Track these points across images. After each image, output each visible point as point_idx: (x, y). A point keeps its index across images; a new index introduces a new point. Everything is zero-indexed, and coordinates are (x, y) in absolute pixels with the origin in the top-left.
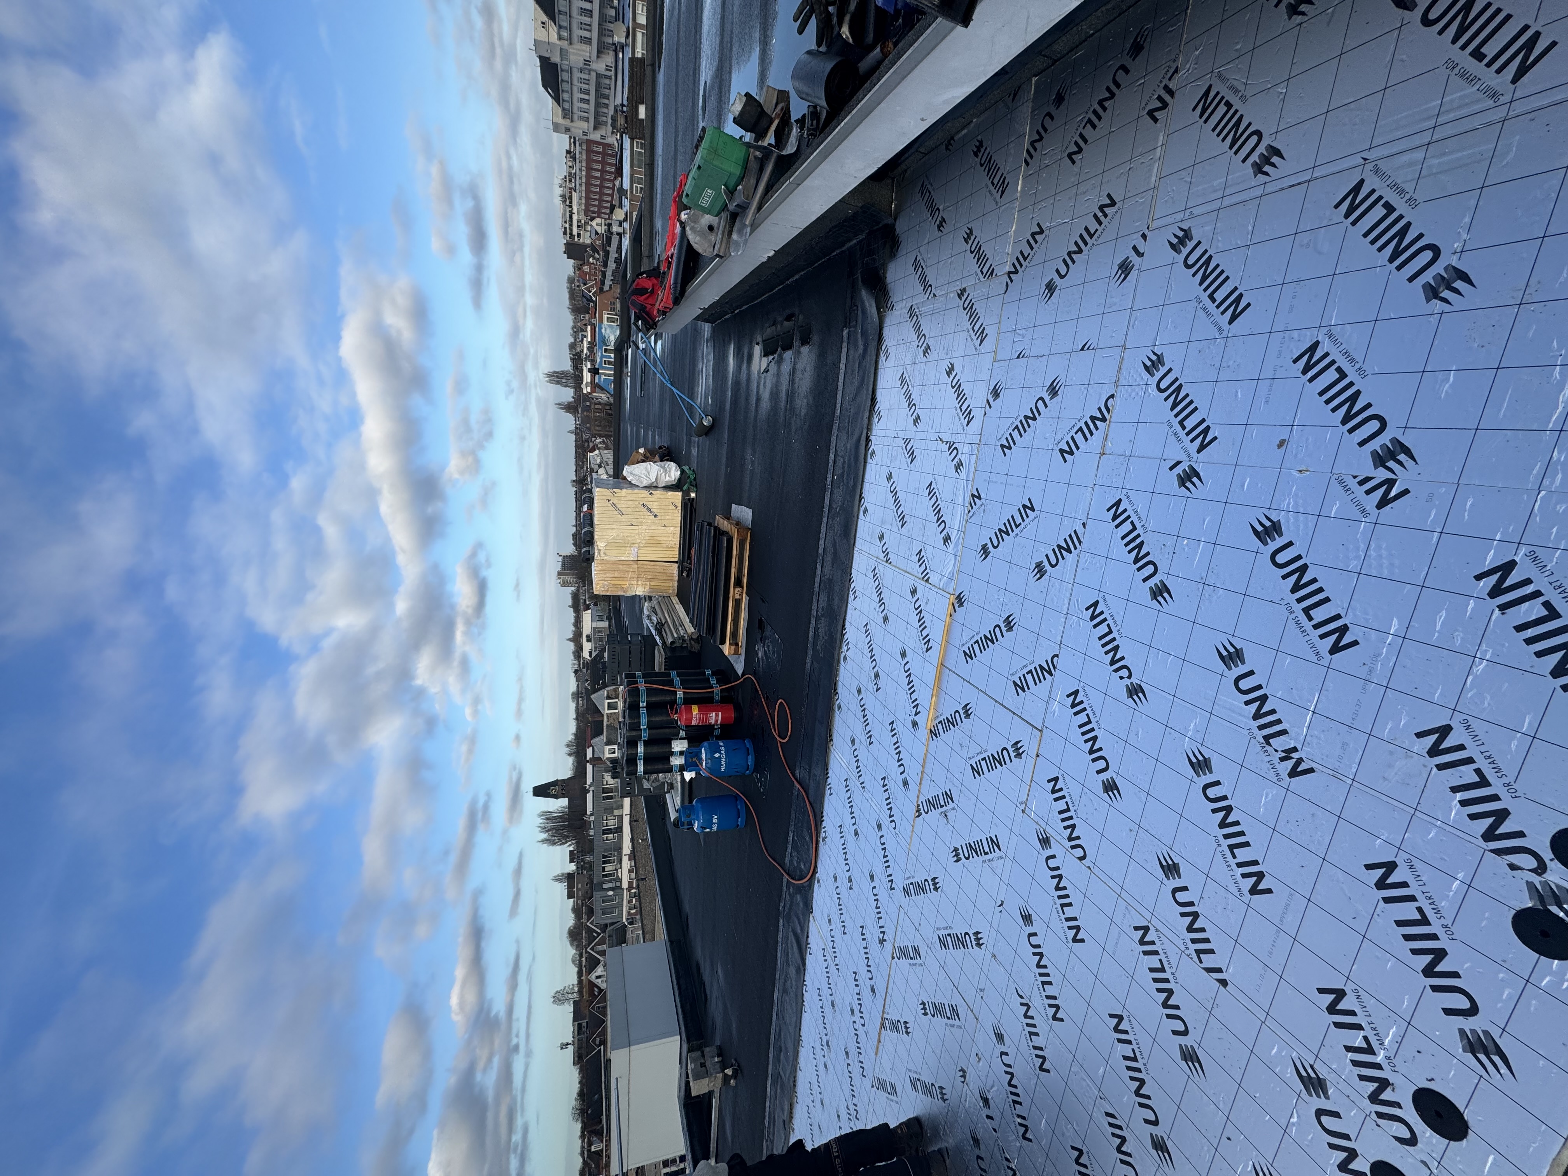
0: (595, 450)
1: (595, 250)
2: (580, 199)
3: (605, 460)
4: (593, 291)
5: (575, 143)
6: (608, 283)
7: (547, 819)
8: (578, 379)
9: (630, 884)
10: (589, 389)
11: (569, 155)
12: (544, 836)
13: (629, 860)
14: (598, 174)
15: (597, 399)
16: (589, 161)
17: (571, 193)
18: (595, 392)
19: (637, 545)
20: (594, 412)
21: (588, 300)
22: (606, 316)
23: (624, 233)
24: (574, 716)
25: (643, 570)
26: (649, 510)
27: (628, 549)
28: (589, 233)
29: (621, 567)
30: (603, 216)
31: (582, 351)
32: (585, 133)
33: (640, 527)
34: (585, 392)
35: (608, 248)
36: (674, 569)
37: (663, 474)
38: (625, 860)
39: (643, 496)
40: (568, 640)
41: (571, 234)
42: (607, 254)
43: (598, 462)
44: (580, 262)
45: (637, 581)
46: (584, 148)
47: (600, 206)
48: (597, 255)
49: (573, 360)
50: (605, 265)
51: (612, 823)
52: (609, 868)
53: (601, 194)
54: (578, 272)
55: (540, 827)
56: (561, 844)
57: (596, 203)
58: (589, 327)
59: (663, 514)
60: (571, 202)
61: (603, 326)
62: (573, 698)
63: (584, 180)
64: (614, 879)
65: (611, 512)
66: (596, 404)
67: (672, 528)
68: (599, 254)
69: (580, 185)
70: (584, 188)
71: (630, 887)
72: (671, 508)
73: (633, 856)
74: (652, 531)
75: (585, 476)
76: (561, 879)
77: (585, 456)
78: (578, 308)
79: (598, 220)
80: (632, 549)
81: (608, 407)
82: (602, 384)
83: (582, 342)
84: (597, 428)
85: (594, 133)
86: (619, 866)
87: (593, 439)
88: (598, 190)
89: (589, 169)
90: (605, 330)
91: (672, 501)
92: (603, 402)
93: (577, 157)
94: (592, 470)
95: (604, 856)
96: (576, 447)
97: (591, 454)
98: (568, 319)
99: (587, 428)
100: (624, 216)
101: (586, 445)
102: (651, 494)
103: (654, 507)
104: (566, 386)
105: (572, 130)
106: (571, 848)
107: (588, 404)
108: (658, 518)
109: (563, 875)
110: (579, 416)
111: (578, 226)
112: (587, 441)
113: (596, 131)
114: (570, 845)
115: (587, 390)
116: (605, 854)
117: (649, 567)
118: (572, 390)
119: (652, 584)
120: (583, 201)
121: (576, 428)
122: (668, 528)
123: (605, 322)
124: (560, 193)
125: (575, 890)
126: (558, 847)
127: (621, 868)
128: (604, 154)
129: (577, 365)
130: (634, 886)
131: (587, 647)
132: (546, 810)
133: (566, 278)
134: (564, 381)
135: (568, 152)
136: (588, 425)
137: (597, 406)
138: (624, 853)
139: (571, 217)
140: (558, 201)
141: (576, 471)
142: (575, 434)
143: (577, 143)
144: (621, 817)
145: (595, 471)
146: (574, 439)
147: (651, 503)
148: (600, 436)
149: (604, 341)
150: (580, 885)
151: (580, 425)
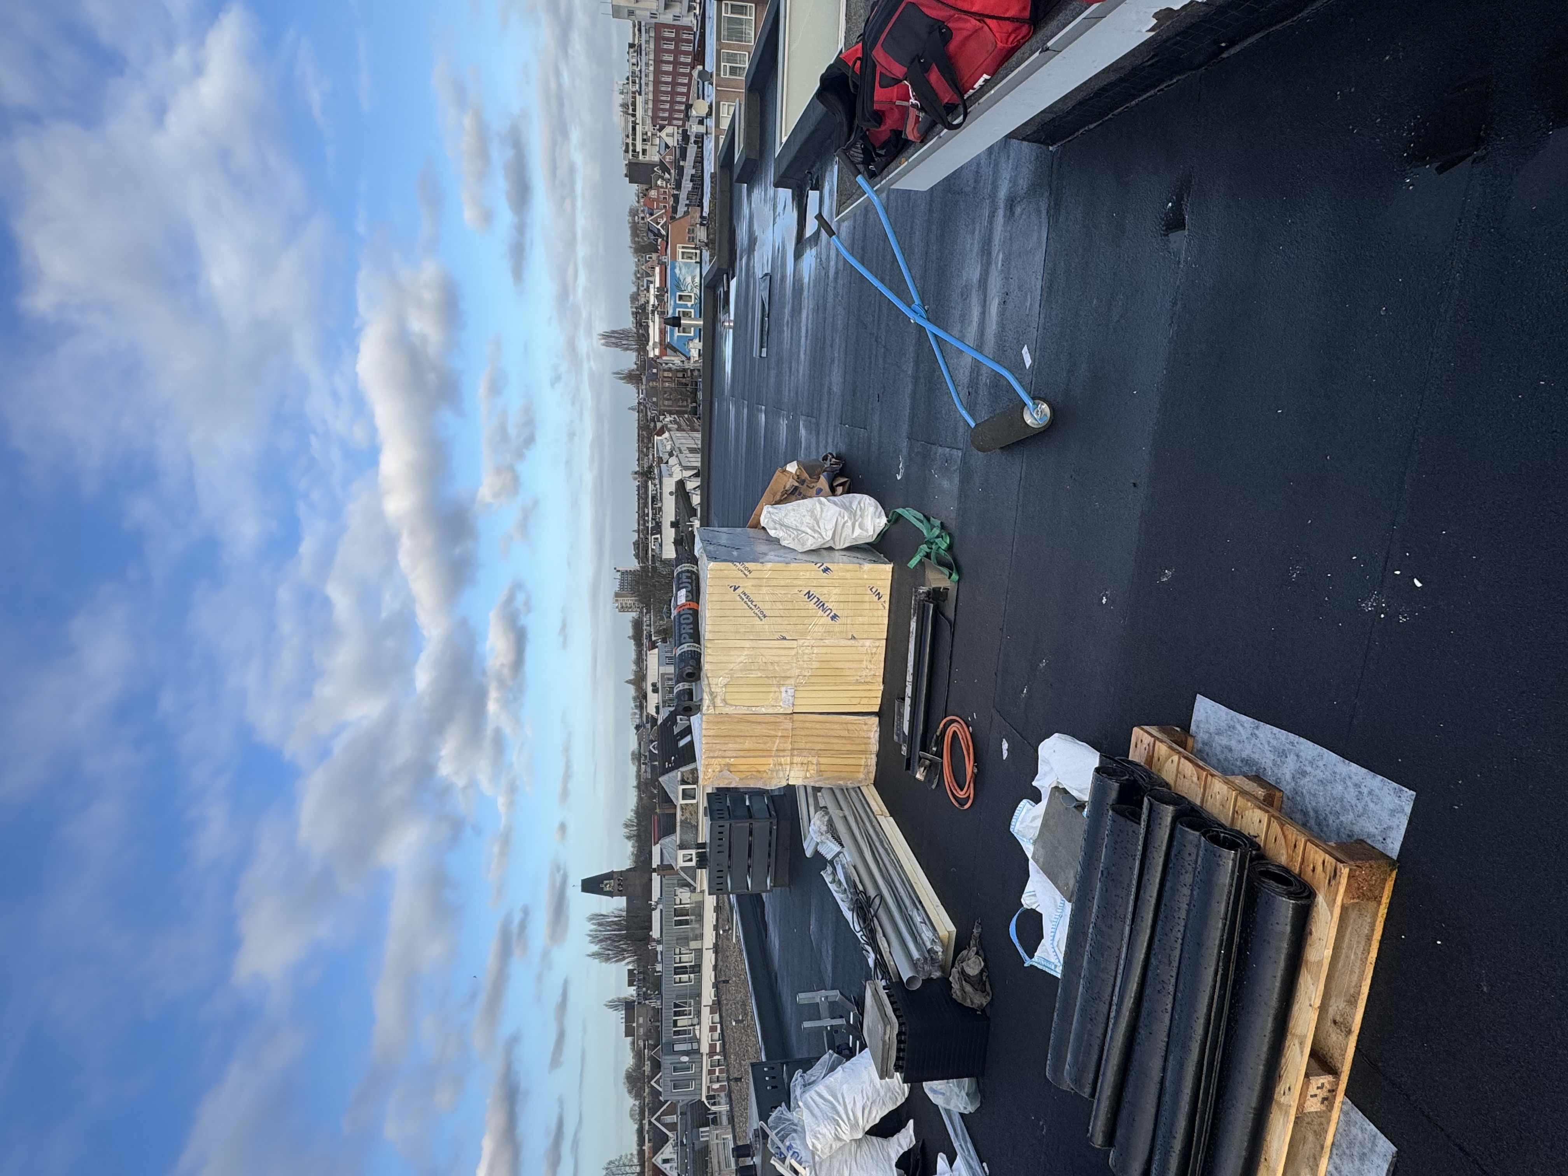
0: (664, 433)
1: (665, 169)
2: (646, 103)
3: (677, 445)
4: (662, 222)
5: (640, 30)
6: (681, 209)
7: (600, 924)
8: (642, 339)
9: (712, 1047)
10: (657, 352)
11: (632, 50)
12: (595, 948)
13: (711, 1013)
14: (669, 68)
15: (666, 364)
16: (658, 51)
17: (634, 98)
18: (666, 355)
19: (792, 681)
20: (663, 382)
21: (655, 235)
22: (681, 250)
23: (707, 133)
24: (635, 783)
25: (803, 733)
26: (821, 605)
27: (773, 689)
28: (657, 148)
29: (759, 730)
30: (675, 122)
31: (648, 302)
32: (653, 15)
33: (801, 642)
34: (651, 355)
35: (682, 163)
36: (872, 728)
37: (849, 524)
38: (705, 1012)
39: (808, 575)
40: (627, 682)
41: (634, 151)
42: (681, 171)
43: (669, 448)
44: (645, 187)
45: (792, 755)
46: (652, 34)
47: (672, 110)
48: (667, 176)
49: (635, 314)
50: (678, 186)
51: (688, 959)
52: (683, 1021)
53: (674, 93)
54: (642, 200)
55: (590, 935)
56: (617, 961)
57: (667, 106)
58: (657, 269)
59: (851, 613)
60: (634, 110)
61: (677, 264)
62: (633, 759)
63: (651, 78)
64: (690, 1039)
65: (739, 613)
66: (665, 370)
67: (868, 643)
68: (670, 174)
69: (647, 84)
70: (651, 88)
71: (712, 1053)
72: (867, 598)
73: (717, 1006)
74: (824, 650)
75: (651, 467)
76: (616, 1006)
77: (650, 439)
78: (642, 246)
79: (669, 129)
80: (783, 689)
81: (680, 375)
82: (675, 344)
83: (648, 291)
84: (666, 403)
85: (664, 14)
86: (696, 1021)
87: (662, 417)
88: (670, 89)
89: (658, 62)
90: (680, 269)
91: (870, 583)
92: (674, 367)
93: (643, 48)
94: (660, 460)
95: (676, 1006)
96: (639, 428)
97: (659, 438)
98: (630, 262)
99: (653, 403)
100: (707, 109)
101: (652, 425)
102: (826, 570)
103: (832, 595)
104: (627, 349)
105: (637, 12)
106: (630, 967)
107: (655, 371)
108: (839, 621)
109: (619, 1000)
110: (644, 387)
111: (644, 140)
112: (653, 420)
113: (667, 11)
114: (628, 963)
115: (653, 352)
116: (677, 1002)
117: (818, 726)
118: (635, 354)
119: (822, 760)
120: (650, 105)
121: (639, 403)
122: (861, 642)
123: (680, 259)
124: (621, 101)
125: (635, 1025)
126: (613, 964)
127: (699, 1023)
128: (678, 40)
129: (641, 319)
130: (718, 1050)
131: (653, 700)
132: (598, 912)
133: (628, 210)
134: (624, 342)
135: (631, 46)
136: (655, 399)
137: (666, 374)
138: (704, 1003)
139: (634, 129)
140: (618, 111)
141: (638, 460)
142: (638, 412)
143: (643, 29)
144: (699, 952)
145: (665, 461)
146: (637, 418)
147: (825, 590)
148: (671, 413)
149: (678, 284)
150: (641, 1020)
151: (645, 400)
